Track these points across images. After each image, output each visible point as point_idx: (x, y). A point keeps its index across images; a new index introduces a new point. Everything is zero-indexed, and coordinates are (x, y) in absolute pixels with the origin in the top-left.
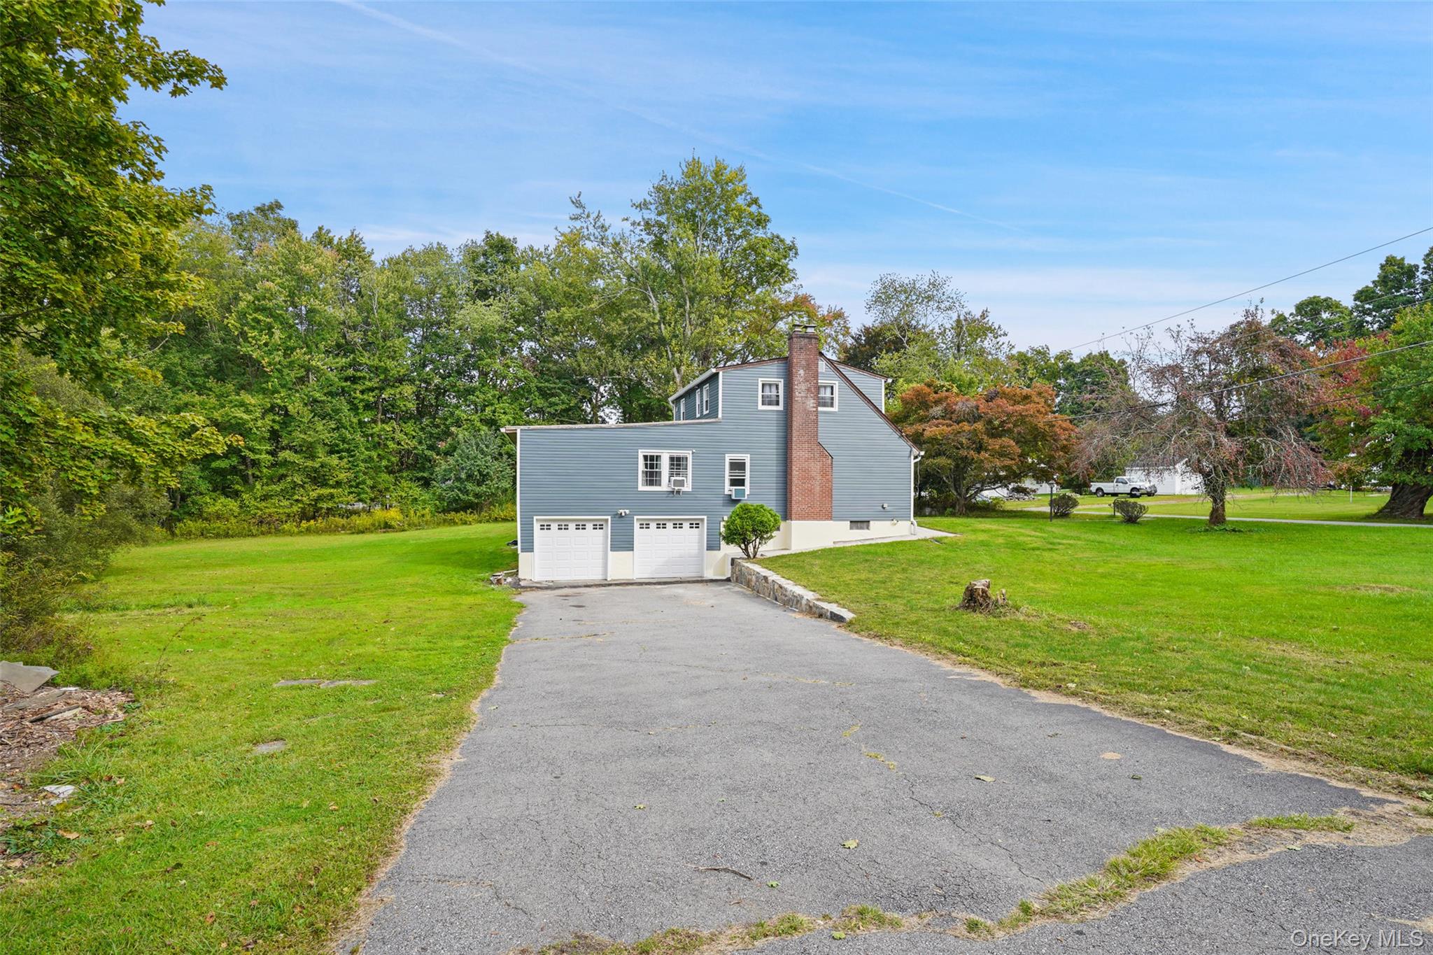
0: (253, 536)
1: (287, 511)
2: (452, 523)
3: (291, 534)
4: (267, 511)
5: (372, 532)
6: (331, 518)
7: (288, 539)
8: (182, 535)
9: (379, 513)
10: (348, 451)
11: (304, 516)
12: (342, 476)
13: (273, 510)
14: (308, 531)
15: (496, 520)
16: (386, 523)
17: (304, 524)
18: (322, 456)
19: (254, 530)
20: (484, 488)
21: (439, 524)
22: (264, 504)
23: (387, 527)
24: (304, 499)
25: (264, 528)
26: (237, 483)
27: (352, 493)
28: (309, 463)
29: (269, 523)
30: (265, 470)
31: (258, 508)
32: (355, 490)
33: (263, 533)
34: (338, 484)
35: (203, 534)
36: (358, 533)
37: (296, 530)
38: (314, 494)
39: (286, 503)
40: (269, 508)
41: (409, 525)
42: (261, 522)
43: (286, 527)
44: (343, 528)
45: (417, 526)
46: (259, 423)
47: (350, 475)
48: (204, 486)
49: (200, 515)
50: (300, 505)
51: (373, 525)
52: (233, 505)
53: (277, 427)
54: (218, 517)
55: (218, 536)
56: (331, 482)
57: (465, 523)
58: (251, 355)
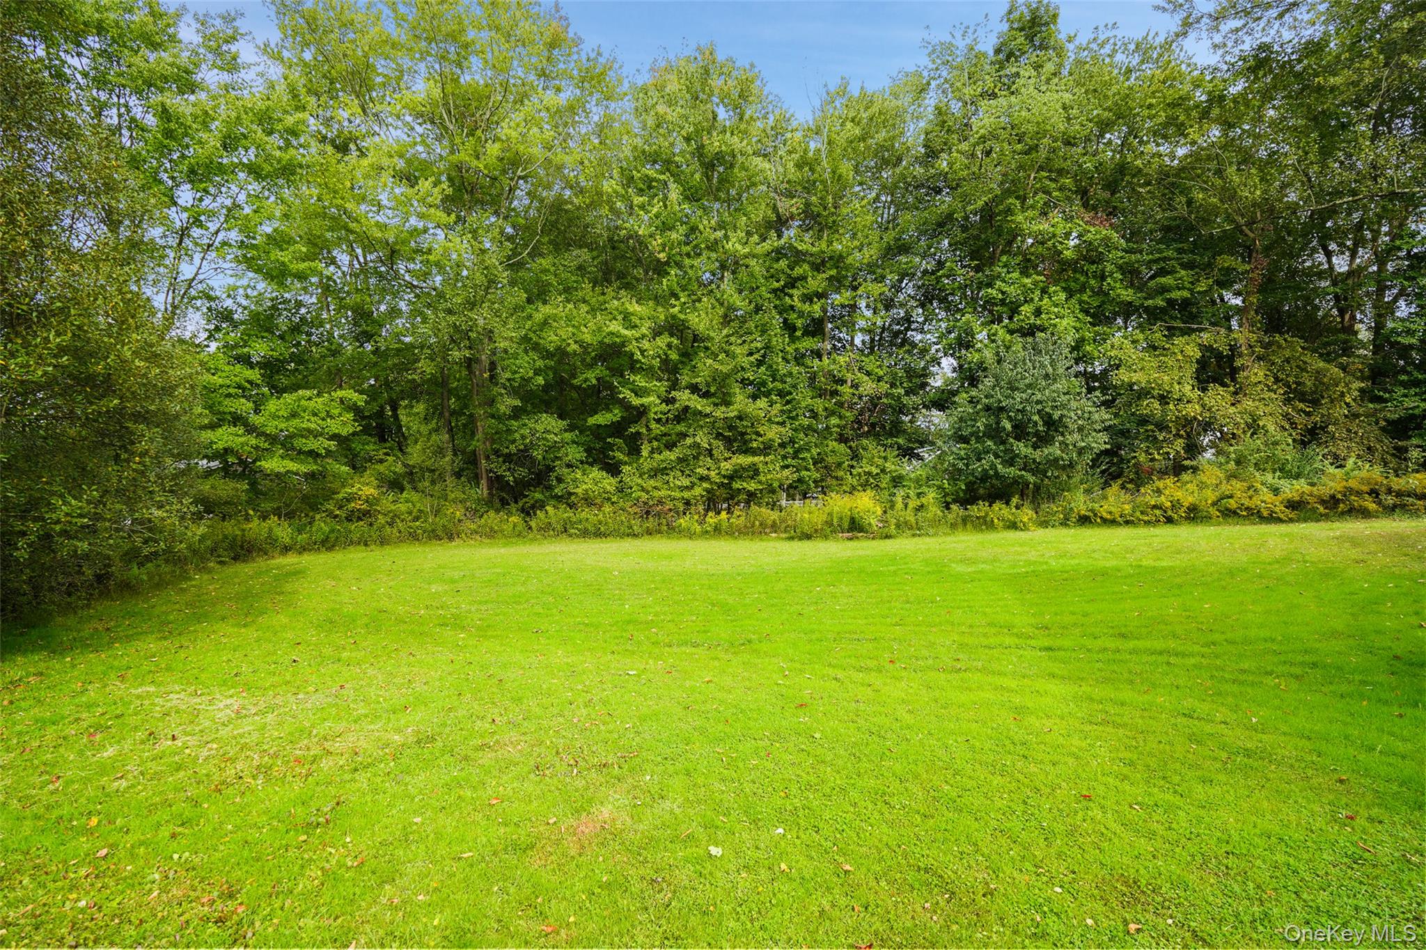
0: (635, 536)
1: (686, 494)
2: (986, 524)
3: (691, 535)
4: (656, 494)
5: (826, 537)
6: (754, 508)
7: (684, 545)
8: (540, 529)
9: (839, 504)
10: (781, 394)
11: (711, 503)
12: (773, 433)
13: (663, 493)
14: (717, 530)
15: (1084, 520)
16: (853, 520)
17: (711, 519)
18: (740, 400)
19: (636, 525)
20: (1055, 450)
21: (953, 526)
22: (652, 482)
23: (855, 527)
24: (713, 474)
25: (651, 523)
26: (619, 449)
27: (787, 467)
28: (720, 413)
29: (658, 515)
30: (653, 425)
31: (643, 490)
32: (794, 462)
33: (649, 533)
34: (766, 449)
35: (565, 530)
36: (800, 539)
37: (698, 528)
38: (727, 467)
39: (686, 482)
40: (661, 490)
41: (898, 526)
42: (648, 513)
43: (683, 522)
44: (774, 527)
45: (916, 530)
46: (646, 344)
47: (786, 431)
48: (575, 453)
49: (566, 499)
50: (705, 485)
51: (829, 523)
52: (609, 483)
53: (674, 356)
54: (589, 501)
55: (585, 534)
56: (755, 445)
57: (1013, 526)
58: (636, 232)
